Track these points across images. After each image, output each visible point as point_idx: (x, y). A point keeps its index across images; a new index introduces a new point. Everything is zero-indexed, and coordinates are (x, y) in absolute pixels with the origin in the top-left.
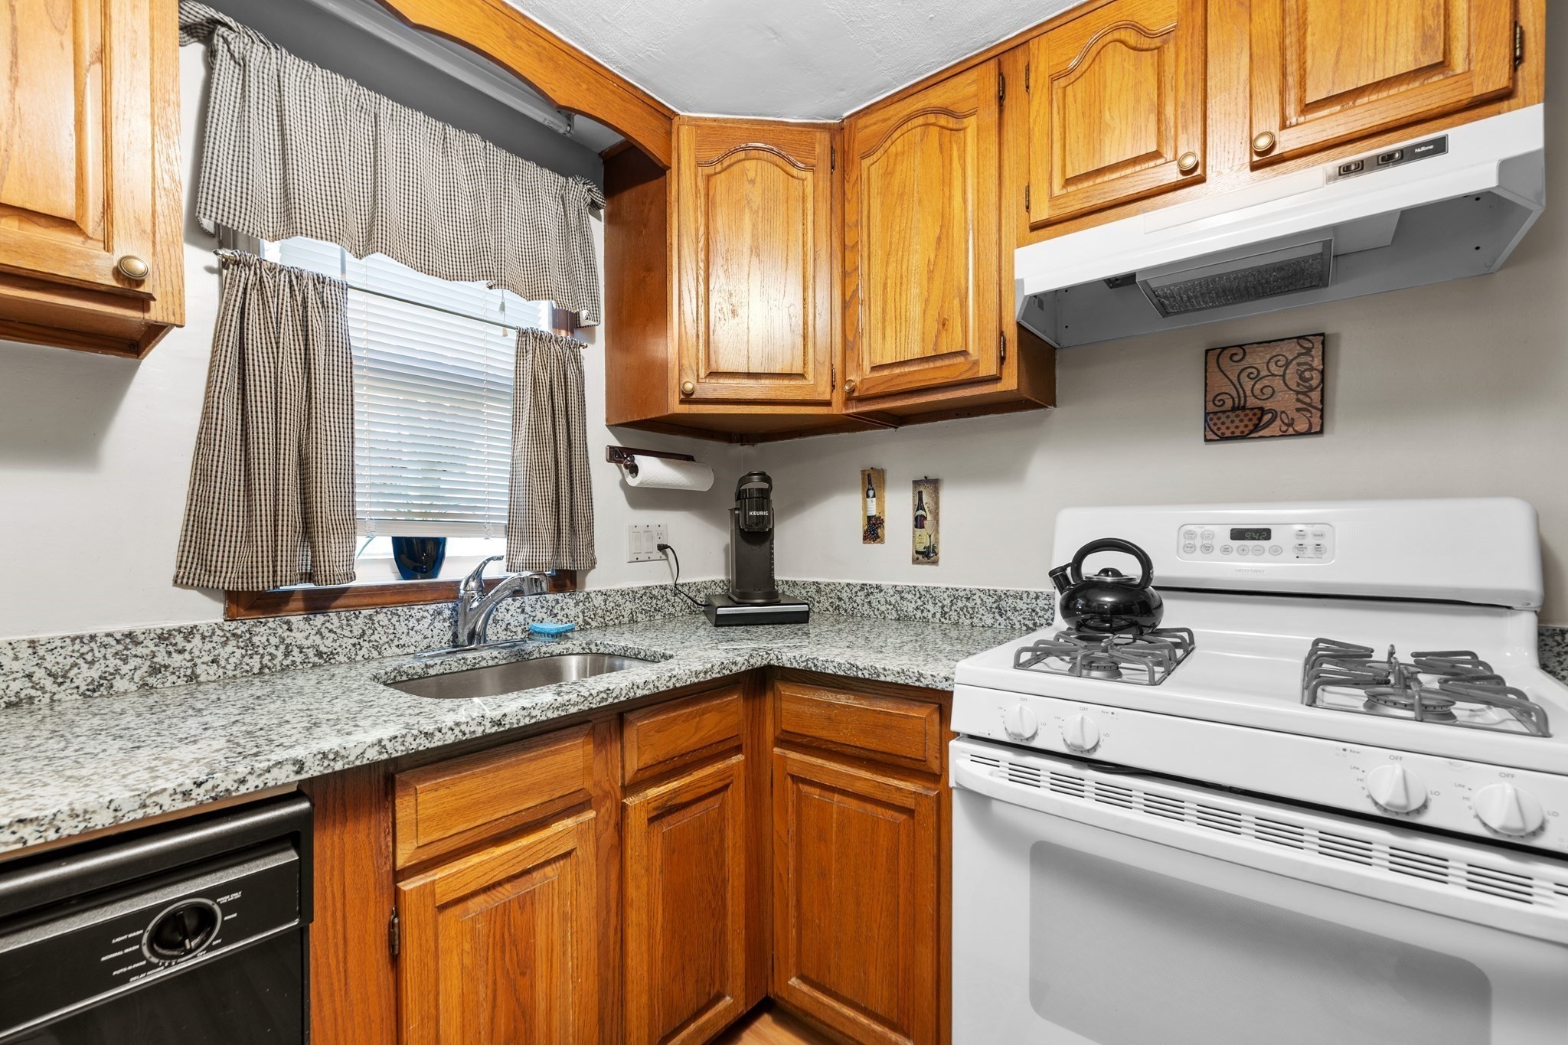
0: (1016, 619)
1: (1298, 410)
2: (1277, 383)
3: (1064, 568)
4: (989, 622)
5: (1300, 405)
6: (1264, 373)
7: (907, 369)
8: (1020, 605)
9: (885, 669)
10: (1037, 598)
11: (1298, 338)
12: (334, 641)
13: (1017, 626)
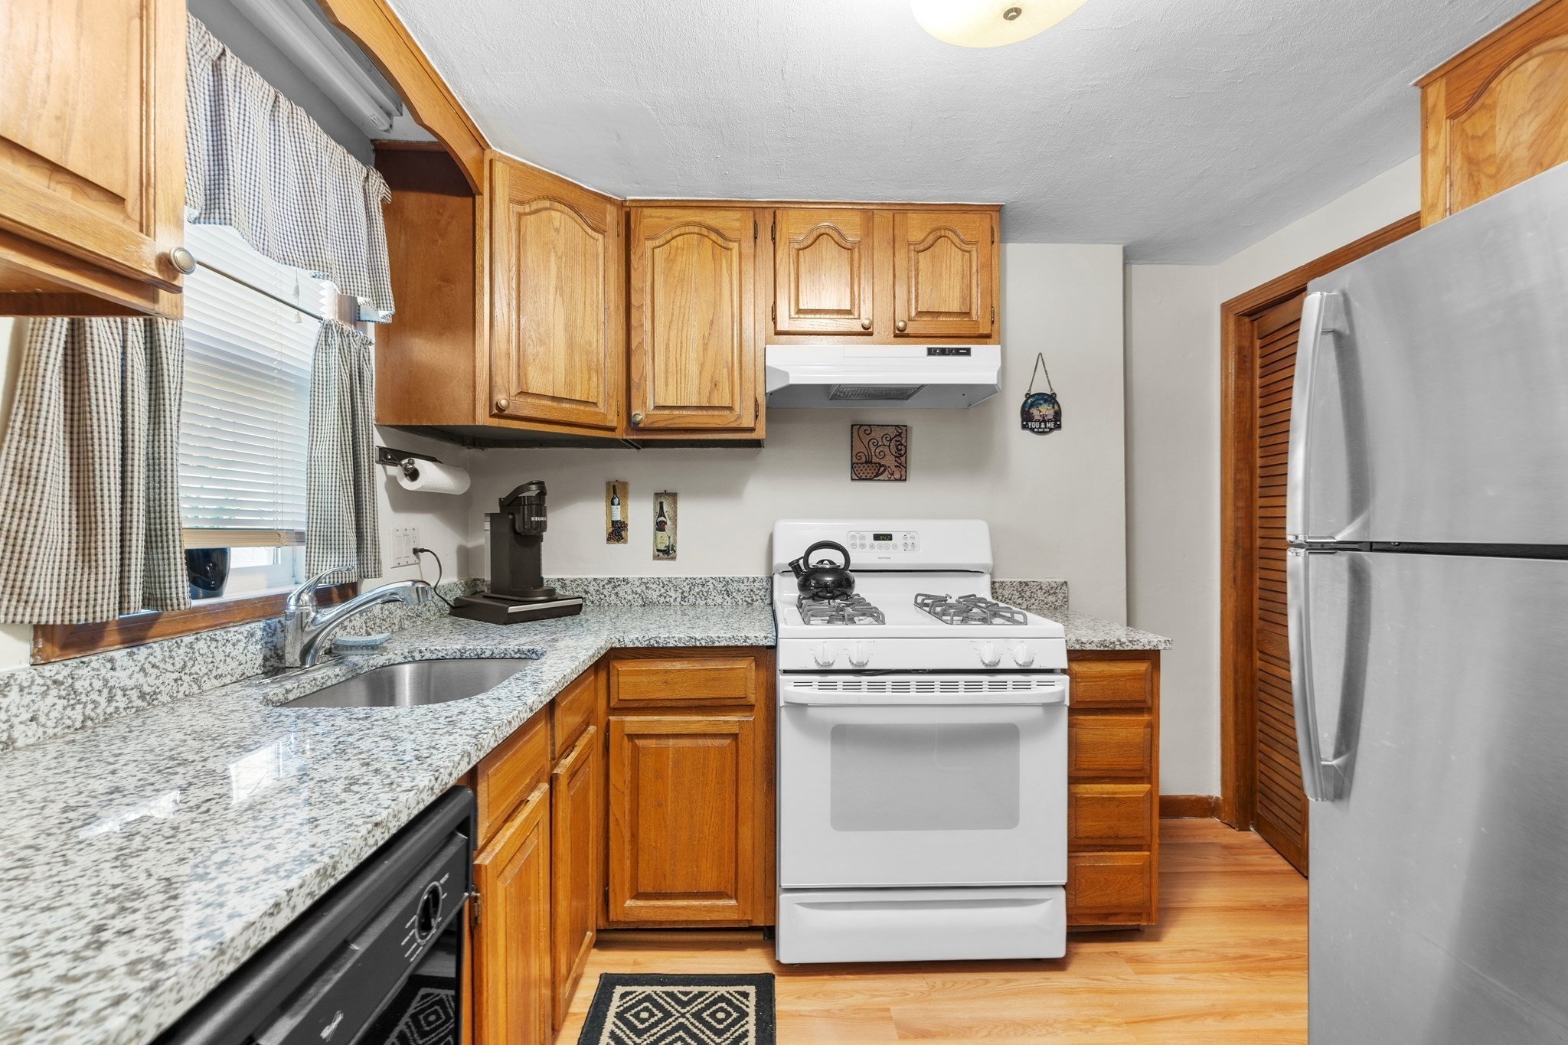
0: (739, 597)
1: (896, 466)
2: (886, 449)
3: (798, 561)
4: (719, 601)
5: (896, 464)
6: (880, 443)
7: (685, 412)
8: (742, 587)
9: (719, 637)
10: (754, 581)
11: (896, 426)
12: (157, 677)
13: (740, 602)
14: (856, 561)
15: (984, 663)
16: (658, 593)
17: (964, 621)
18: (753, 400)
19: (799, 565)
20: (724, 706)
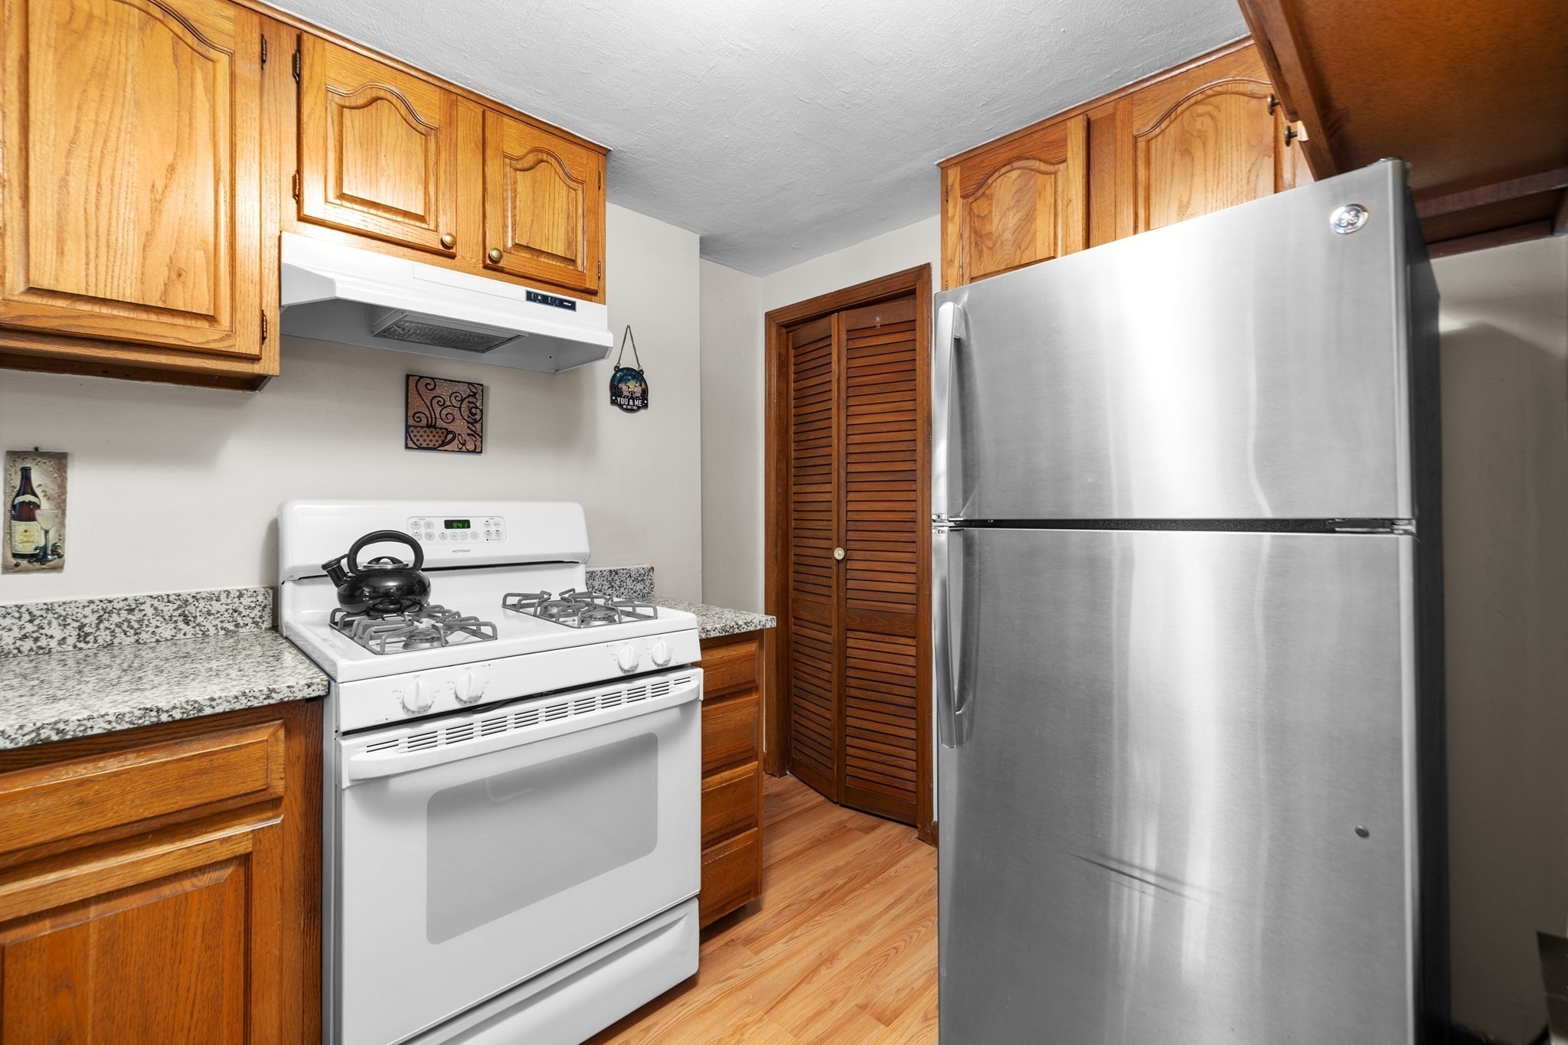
0: (209, 624)
1: (468, 434)
2: (456, 412)
3: (338, 560)
5: (469, 432)
6: (448, 403)
8: (216, 606)
10: (240, 596)
11: (469, 383)
13: (212, 631)
14: (430, 558)
15: (622, 669)
16: (16, 633)
17: (584, 621)
18: (258, 313)
19: (340, 568)
20: (221, 813)
